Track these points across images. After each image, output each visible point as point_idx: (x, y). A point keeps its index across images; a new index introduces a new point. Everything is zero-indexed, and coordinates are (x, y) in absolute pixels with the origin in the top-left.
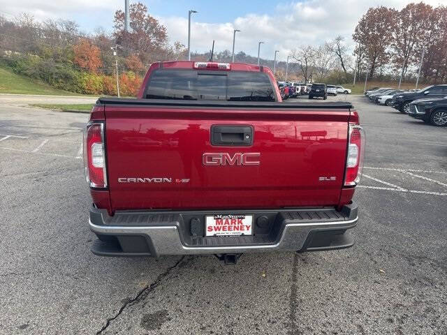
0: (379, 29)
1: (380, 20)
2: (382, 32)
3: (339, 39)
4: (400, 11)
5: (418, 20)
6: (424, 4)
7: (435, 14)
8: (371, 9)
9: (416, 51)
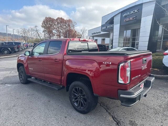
0: (50, 24)
1: (50, 21)
2: (51, 25)
3: (36, 27)
4: (55, 19)
5: (62, 23)
6: (62, 18)
7: (66, 22)
8: (46, 17)
9: (62, 33)
